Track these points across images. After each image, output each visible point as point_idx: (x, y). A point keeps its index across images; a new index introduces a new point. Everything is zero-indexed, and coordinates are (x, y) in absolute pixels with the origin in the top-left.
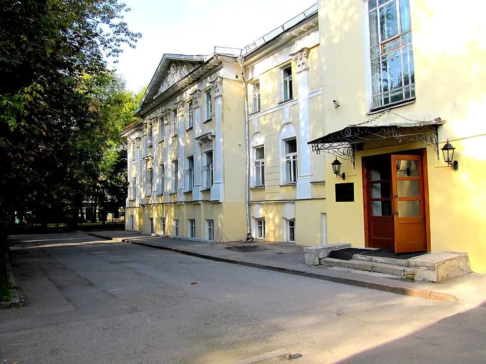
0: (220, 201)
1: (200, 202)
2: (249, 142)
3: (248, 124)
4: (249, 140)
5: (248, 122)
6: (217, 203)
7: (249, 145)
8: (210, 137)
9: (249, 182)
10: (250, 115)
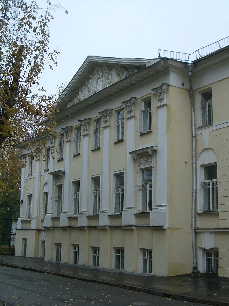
0: (165, 227)
1: (133, 228)
2: (196, 159)
3: (196, 139)
4: (195, 157)
5: (195, 136)
6: (160, 229)
7: (196, 163)
8: (150, 152)
9: (196, 206)
10: (198, 128)
